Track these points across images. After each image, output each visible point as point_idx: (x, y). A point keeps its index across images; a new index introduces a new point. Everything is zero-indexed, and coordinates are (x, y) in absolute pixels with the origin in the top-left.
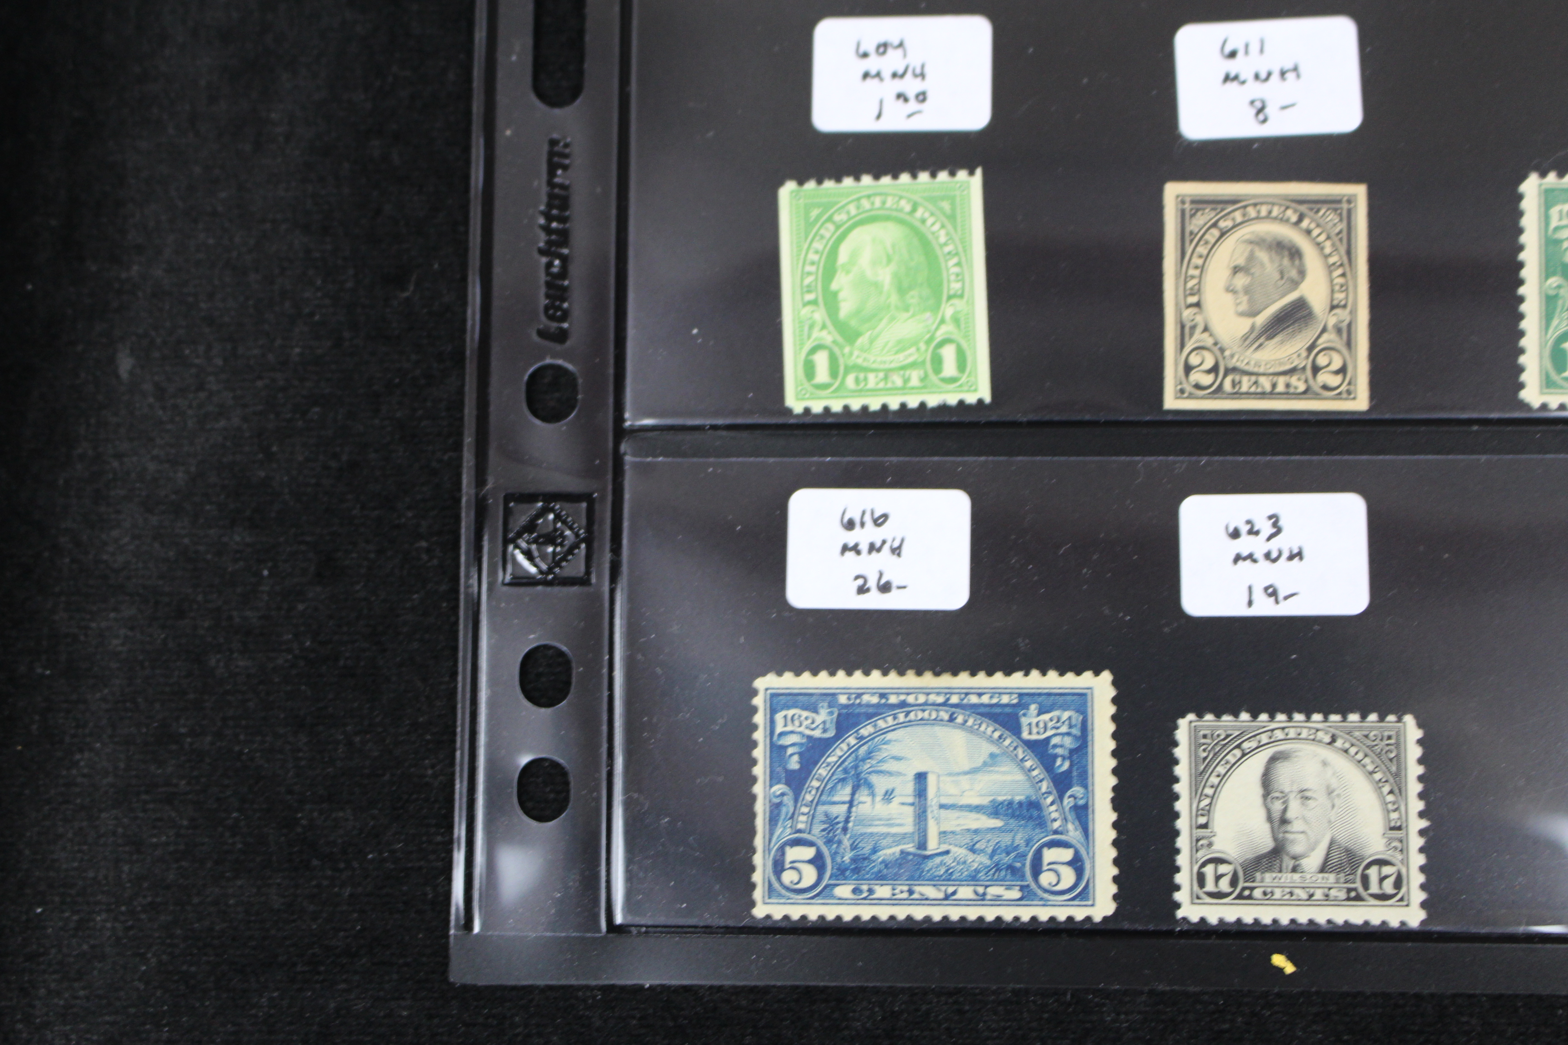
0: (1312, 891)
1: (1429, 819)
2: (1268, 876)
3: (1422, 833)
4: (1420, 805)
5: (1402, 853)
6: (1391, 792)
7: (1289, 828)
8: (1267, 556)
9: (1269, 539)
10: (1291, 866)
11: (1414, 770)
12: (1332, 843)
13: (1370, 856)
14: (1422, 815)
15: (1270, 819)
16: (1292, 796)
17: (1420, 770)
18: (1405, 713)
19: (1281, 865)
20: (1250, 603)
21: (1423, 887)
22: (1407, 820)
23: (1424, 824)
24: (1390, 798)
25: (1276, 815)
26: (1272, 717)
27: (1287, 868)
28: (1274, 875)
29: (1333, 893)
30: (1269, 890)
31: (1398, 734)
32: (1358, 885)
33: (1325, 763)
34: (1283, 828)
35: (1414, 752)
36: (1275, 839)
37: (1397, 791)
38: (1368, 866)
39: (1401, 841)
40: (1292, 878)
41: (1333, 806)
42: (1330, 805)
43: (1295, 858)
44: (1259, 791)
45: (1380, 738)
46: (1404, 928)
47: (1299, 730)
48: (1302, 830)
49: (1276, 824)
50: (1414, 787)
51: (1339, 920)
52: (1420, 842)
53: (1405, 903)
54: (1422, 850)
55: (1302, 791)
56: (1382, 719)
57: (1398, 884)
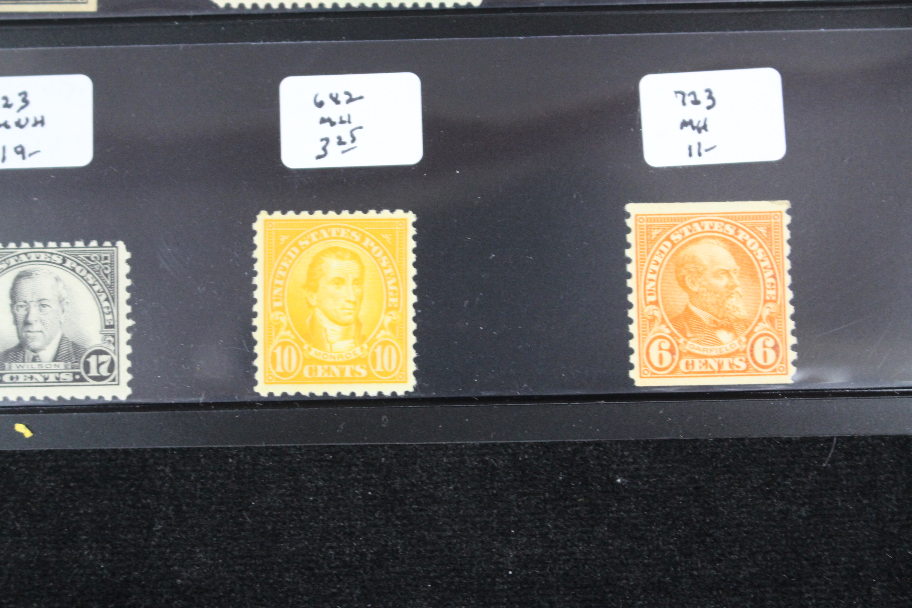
0: (46, 375)
1: (133, 320)
2: (14, 365)
3: (129, 330)
4: (128, 309)
5: (114, 346)
6: (107, 300)
7: (30, 328)
8: (18, 124)
9: (19, 111)
10: (31, 357)
11: (124, 282)
12: (63, 339)
13: (91, 347)
14: (129, 316)
15: (16, 322)
16: (32, 305)
17: (128, 282)
18: (117, 240)
19: (24, 357)
20: (4, 159)
21: (130, 370)
22: (118, 321)
23: (131, 323)
24: (106, 304)
25: (21, 319)
26: (18, 245)
27: (28, 360)
28: (18, 364)
29: (63, 376)
30: (15, 375)
31: (112, 256)
32: (82, 370)
33: (57, 279)
34: (26, 329)
35: (124, 269)
36: (20, 337)
37: (110, 299)
38: (89, 356)
39: (113, 337)
40: (32, 365)
41: (63, 311)
42: (61, 310)
43: (34, 351)
44: (9, 301)
45: (99, 259)
46: (115, 401)
47: (38, 254)
48: (38, 330)
49: (21, 325)
50: (124, 296)
51: (67, 397)
52: (128, 336)
53: (116, 383)
54: (129, 343)
55: (40, 300)
56: (100, 245)
57: (111, 369)
